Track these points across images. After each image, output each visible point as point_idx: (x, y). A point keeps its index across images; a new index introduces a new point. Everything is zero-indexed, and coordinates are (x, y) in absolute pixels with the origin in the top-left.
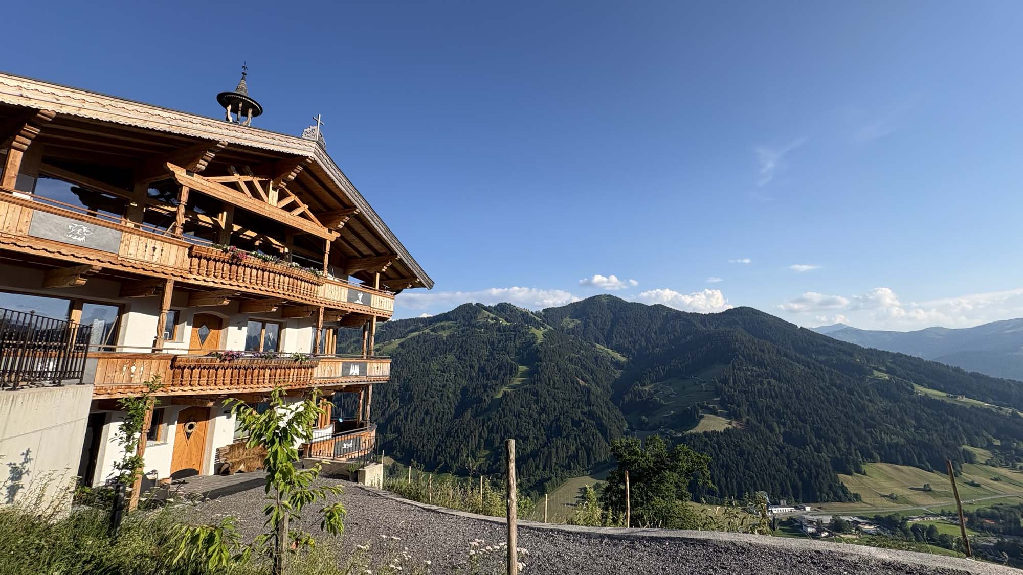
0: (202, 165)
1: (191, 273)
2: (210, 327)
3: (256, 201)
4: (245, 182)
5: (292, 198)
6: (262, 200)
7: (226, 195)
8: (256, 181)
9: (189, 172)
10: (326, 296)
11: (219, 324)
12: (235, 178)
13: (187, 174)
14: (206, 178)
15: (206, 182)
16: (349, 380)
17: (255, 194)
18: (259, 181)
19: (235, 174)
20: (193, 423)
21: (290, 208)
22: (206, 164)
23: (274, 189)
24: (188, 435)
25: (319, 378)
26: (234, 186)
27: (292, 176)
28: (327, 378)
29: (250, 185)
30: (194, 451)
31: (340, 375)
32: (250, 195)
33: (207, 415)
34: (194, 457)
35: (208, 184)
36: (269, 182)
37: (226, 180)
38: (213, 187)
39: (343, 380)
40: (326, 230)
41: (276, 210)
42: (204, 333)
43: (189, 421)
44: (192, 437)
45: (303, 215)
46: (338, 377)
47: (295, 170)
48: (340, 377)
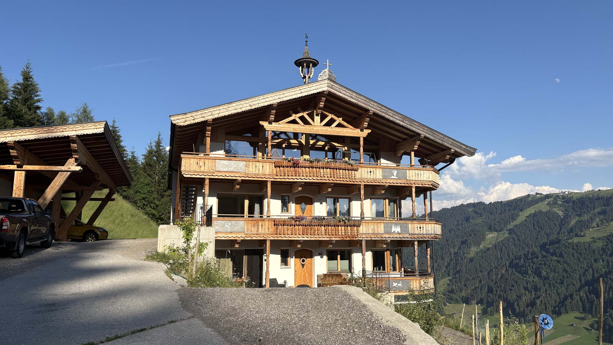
0: (272, 117)
1: (277, 176)
2: (306, 204)
3: (307, 127)
4: (298, 117)
5: (330, 116)
6: (310, 124)
7: (290, 129)
8: (305, 114)
9: (270, 123)
10: (363, 177)
11: (310, 202)
12: (294, 117)
13: (269, 124)
14: (278, 123)
15: (278, 125)
16: (392, 236)
17: (306, 122)
18: (307, 114)
19: (293, 115)
20: (304, 259)
21: (329, 124)
22: (274, 116)
23: (317, 115)
24: (303, 265)
25: (365, 234)
26: (294, 122)
27: (322, 104)
28: (372, 234)
29: (302, 118)
30: (307, 275)
31: (383, 232)
32: (302, 124)
33: (311, 255)
34: (307, 278)
35: (280, 126)
36: (313, 112)
37: (288, 120)
38: (282, 126)
39: (387, 236)
40: (359, 130)
41: (320, 128)
42: (303, 207)
43: (302, 258)
44: (305, 267)
45: (340, 125)
46: (381, 234)
47: (322, 101)
48: (383, 234)
